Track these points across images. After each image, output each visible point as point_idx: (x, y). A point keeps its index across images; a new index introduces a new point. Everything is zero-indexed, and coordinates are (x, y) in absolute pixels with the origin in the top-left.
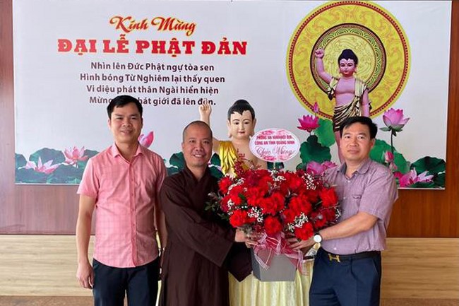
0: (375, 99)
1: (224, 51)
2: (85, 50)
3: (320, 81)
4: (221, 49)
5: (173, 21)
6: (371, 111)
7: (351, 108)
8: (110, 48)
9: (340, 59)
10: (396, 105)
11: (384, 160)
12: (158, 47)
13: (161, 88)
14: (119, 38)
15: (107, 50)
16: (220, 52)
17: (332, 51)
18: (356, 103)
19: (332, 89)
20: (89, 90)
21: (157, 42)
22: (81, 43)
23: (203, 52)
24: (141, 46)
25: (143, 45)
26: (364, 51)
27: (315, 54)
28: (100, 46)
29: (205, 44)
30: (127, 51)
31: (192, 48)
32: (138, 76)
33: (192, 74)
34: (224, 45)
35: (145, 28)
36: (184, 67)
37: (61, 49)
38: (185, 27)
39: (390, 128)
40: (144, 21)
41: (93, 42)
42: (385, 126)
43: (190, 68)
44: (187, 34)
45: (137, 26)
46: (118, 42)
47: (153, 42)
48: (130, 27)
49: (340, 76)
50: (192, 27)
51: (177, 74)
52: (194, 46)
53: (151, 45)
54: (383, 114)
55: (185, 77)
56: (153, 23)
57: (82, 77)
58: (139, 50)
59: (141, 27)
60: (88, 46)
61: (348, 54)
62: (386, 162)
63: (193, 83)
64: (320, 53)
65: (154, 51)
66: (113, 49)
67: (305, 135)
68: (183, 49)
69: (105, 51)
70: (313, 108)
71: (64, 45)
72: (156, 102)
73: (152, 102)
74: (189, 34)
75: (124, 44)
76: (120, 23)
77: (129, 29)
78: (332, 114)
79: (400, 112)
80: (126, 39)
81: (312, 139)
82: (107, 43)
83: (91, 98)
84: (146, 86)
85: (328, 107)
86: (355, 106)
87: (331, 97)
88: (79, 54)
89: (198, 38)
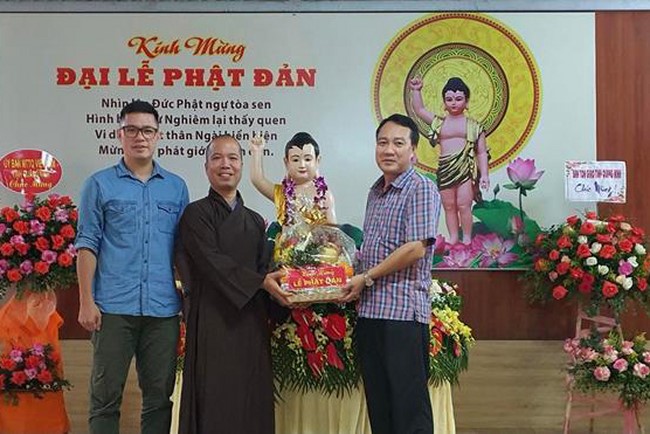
0: (495, 145)
1: (284, 82)
2: (93, 82)
3: (419, 122)
4: (280, 79)
5: (214, 42)
6: (491, 161)
7: (462, 158)
8: (128, 80)
9: (444, 92)
10: (524, 154)
11: (511, 230)
12: (194, 78)
13: (197, 133)
14: (140, 66)
15: (123, 81)
16: (279, 84)
17: (434, 80)
18: (469, 151)
19: (435, 132)
20: (99, 137)
21: (192, 71)
22: (88, 73)
23: (256, 84)
24: (171, 76)
25: (173, 74)
26: (478, 80)
27: (411, 84)
28: (114, 77)
29: (258, 73)
30: (151, 83)
31: (241, 79)
32: (167, 117)
33: (240, 113)
34: (285, 73)
35: (176, 52)
36: (229, 105)
37: (61, 81)
38: (232, 50)
39: (518, 185)
40: (175, 43)
41: (105, 72)
42: (511, 182)
43: (239, 105)
44: (234, 60)
45: (165, 50)
46: (139, 70)
47: (187, 71)
48: (156, 52)
49: (446, 114)
50: (241, 51)
51: (220, 114)
52: (243, 75)
53: (184, 75)
54: (507, 166)
55: (231, 118)
56: (187, 45)
57: (88, 118)
58: (168, 82)
59: (171, 52)
60: (98, 76)
61: (455, 84)
62: (513, 232)
63: (241, 126)
64: (416, 83)
65: (189, 83)
66: (133, 80)
68: (228, 79)
69: (121, 83)
71: (65, 77)
72: (191, 153)
73: (185, 152)
74: (237, 58)
75: (147, 74)
76: (143, 46)
77: (154, 54)
78: (436, 167)
79: (530, 163)
80: (150, 67)
82: (123, 72)
83: (101, 147)
84: (177, 131)
85: (429, 156)
86: (468, 155)
87: (433, 143)
88: (86, 88)
89: (249, 65)
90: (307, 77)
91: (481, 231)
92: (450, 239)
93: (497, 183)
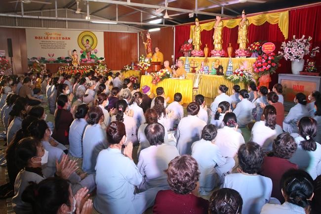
0: (93, 48)
3: (83, 45)
5: (57, 34)
10: (96, 49)
11: (95, 58)
12: (54, 38)
13: (55, 45)
15: (45, 39)
17: (85, 40)
19: (85, 46)
22: (39, 37)
23: (62, 39)
25: (51, 38)
26: (90, 40)
27: (82, 40)
34: (66, 38)
39: (95, 53)
43: (60, 42)
46: (47, 37)
48: (49, 35)
49: (86, 44)
50: (60, 35)
54: (94, 50)
55: (59, 44)
60: (41, 38)
61: (87, 40)
63: (61, 45)
67: (81, 54)
68: (59, 39)
70: (82, 49)
71: (36, 38)
76: (47, 34)
81: (83, 55)
82: (44, 37)
85: (85, 49)
88: (39, 39)
89: (61, 37)
90: (69, 38)
91: (91, 58)
92: (88, 59)
93: (93, 52)
